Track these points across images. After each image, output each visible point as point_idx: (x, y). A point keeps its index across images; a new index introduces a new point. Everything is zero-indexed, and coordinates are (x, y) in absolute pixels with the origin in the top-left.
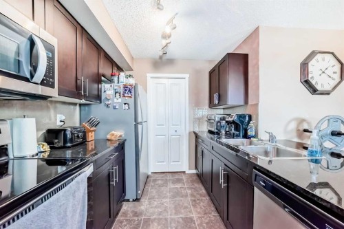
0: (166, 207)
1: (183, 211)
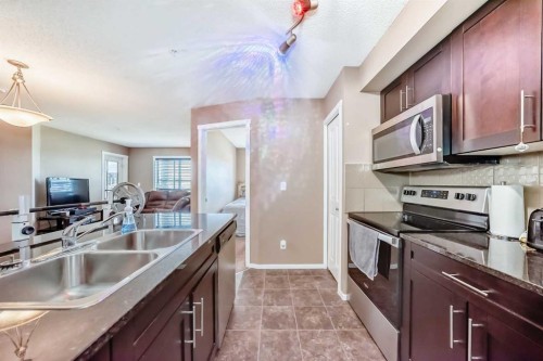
0: (304, 346)
1: (276, 338)
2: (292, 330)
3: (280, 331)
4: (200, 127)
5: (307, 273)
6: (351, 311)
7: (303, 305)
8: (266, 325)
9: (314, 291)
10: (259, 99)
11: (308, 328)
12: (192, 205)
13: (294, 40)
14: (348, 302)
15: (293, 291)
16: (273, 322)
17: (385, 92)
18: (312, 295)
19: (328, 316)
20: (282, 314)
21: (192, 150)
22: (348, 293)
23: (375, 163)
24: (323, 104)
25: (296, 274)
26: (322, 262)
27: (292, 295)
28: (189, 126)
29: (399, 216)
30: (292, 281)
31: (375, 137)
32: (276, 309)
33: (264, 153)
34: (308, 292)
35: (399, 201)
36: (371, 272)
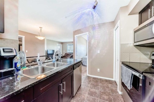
2: (97, 98)
3: (93, 97)
4: (75, 36)
5: (106, 81)
6: (122, 99)
7: (103, 91)
8: (89, 94)
9: (108, 87)
10: (90, 26)
11: (103, 99)
12: (73, 57)
13: (97, 4)
14: (122, 95)
15: (100, 86)
16: (91, 94)
17: (141, 13)
18: (107, 89)
19: (112, 97)
20: (95, 92)
21: (73, 42)
22: (121, 92)
23: (135, 42)
24: (113, 23)
25: (103, 80)
26: (113, 78)
27: (99, 87)
28: (73, 36)
29: (150, 65)
30: (101, 82)
31: (135, 32)
32: (93, 90)
33: (93, 41)
34: (105, 87)
35: (150, 58)
36: (129, 86)
